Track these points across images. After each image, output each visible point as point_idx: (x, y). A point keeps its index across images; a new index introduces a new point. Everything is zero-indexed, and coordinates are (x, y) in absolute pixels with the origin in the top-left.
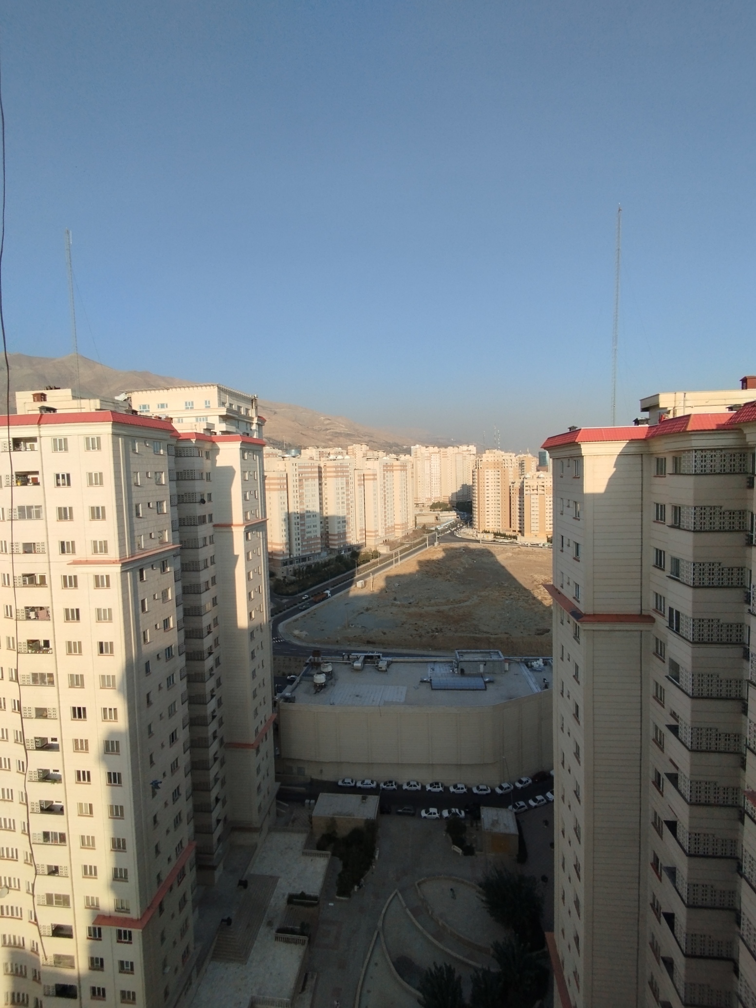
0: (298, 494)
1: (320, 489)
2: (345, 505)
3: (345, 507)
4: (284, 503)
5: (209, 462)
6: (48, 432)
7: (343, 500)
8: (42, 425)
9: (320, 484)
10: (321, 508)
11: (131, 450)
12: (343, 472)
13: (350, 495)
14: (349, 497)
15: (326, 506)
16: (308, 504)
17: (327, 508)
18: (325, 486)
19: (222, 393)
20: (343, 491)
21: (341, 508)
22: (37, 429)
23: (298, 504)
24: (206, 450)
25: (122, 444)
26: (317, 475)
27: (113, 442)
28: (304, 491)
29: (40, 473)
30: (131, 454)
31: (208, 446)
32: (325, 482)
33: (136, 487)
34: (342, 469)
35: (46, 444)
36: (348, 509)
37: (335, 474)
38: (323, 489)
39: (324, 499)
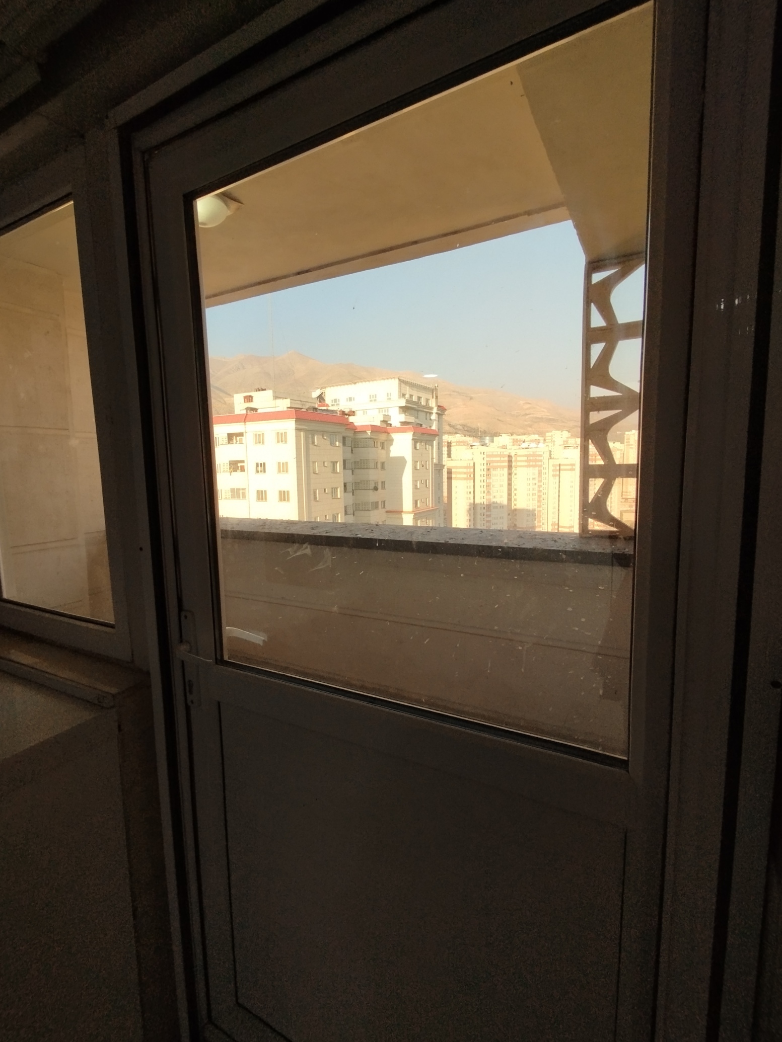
0: (485, 484)
1: (510, 480)
2: (536, 497)
3: (537, 499)
4: (470, 493)
5: (383, 452)
6: (251, 428)
7: (534, 492)
8: (247, 423)
9: (510, 474)
10: (510, 500)
11: (311, 442)
12: (535, 461)
13: (543, 486)
14: (541, 489)
15: (515, 497)
16: (495, 494)
17: (515, 500)
18: (515, 477)
19: (403, 385)
20: (534, 482)
21: (531, 500)
22: (244, 426)
23: (485, 495)
24: (382, 441)
25: (303, 437)
26: (506, 464)
27: (296, 436)
28: (491, 481)
29: (245, 462)
30: (311, 446)
31: (383, 437)
32: (515, 472)
33: (314, 475)
34: (534, 458)
35: (249, 438)
36: (539, 501)
37: (526, 464)
38: (513, 479)
39: (513, 490)
